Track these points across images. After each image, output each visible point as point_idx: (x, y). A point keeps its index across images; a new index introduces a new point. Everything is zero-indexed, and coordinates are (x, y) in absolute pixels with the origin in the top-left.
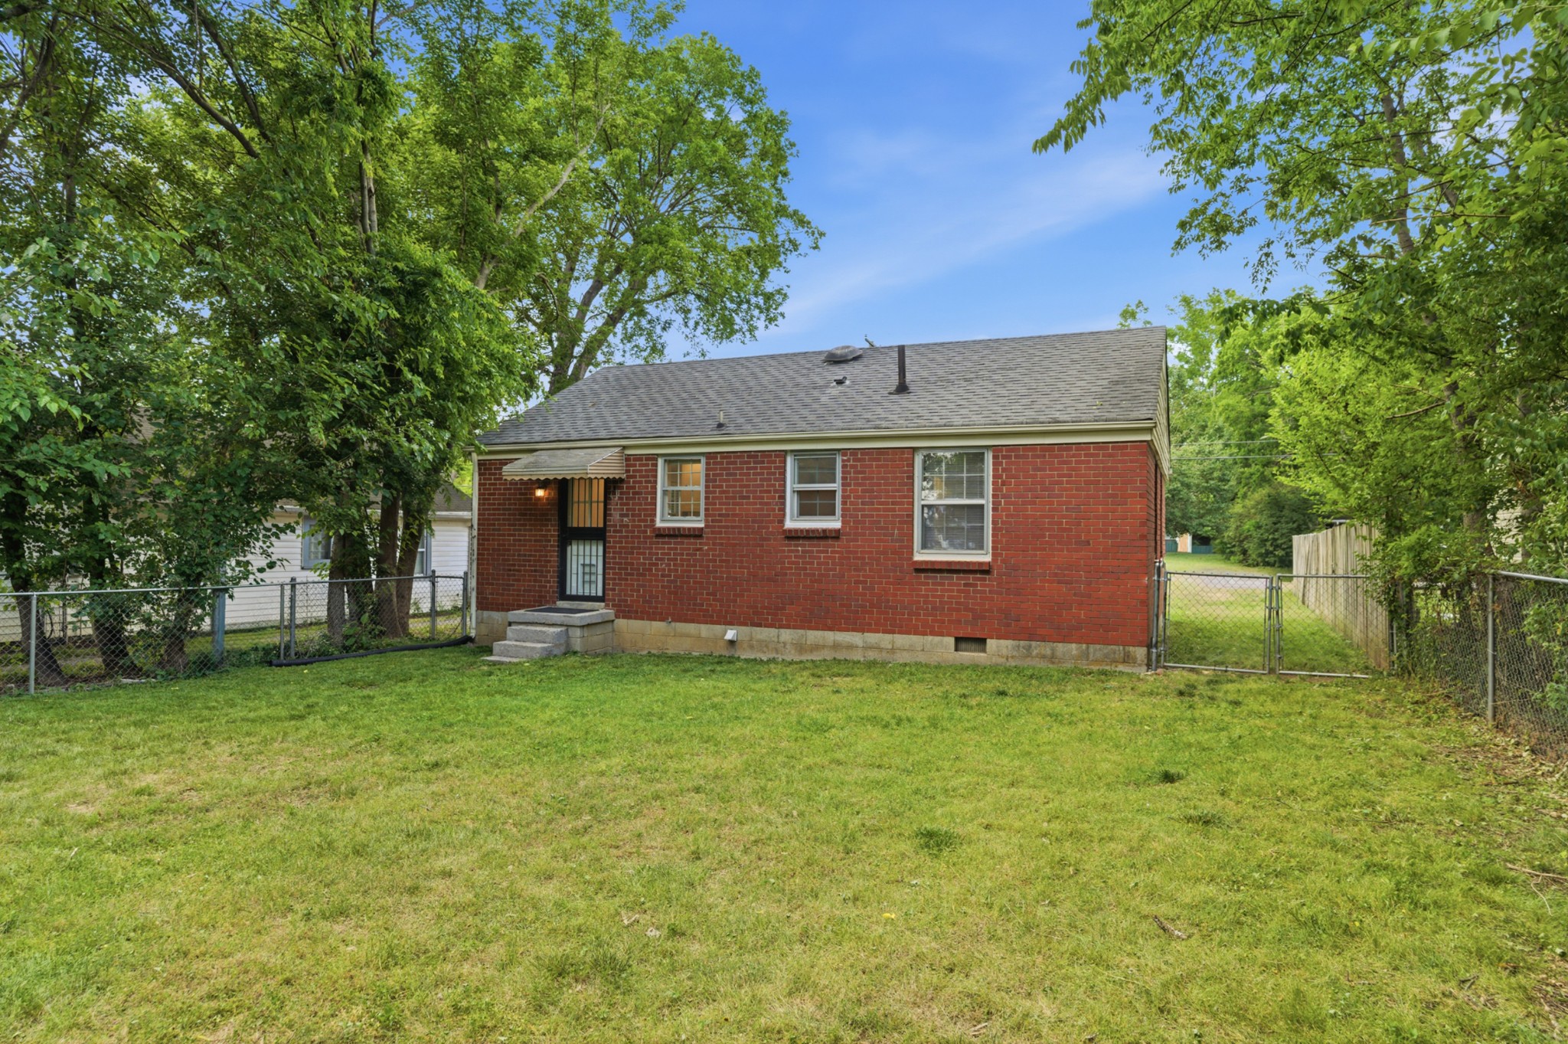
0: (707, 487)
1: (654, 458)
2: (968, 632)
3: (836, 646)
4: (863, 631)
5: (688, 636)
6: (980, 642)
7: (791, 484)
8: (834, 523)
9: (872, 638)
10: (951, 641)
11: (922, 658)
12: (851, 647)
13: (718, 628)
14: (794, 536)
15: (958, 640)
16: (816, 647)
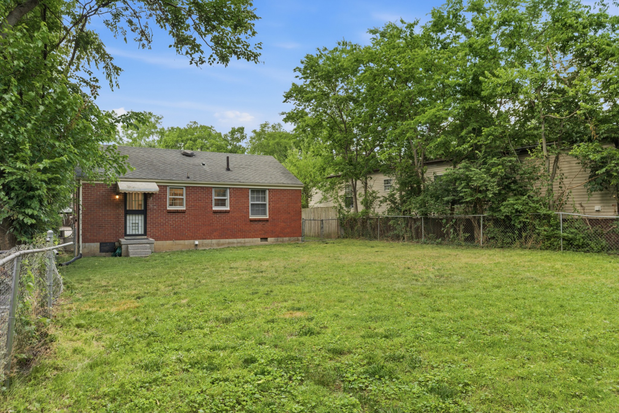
0: (186, 197)
1: (166, 186)
2: (264, 237)
3: (229, 243)
4: (236, 238)
5: (180, 244)
6: (266, 239)
7: (214, 197)
8: (227, 208)
9: (239, 240)
10: (259, 239)
11: (252, 244)
12: (233, 243)
13: (191, 241)
14: (216, 212)
15: (261, 239)
16: (223, 244)
